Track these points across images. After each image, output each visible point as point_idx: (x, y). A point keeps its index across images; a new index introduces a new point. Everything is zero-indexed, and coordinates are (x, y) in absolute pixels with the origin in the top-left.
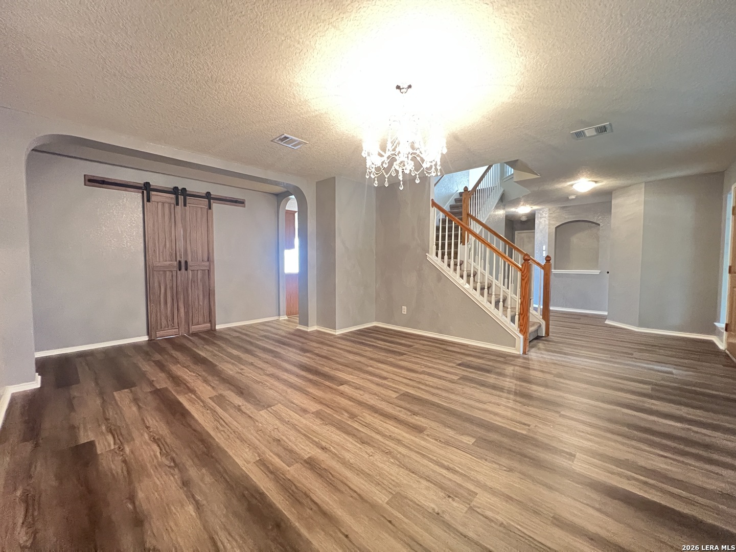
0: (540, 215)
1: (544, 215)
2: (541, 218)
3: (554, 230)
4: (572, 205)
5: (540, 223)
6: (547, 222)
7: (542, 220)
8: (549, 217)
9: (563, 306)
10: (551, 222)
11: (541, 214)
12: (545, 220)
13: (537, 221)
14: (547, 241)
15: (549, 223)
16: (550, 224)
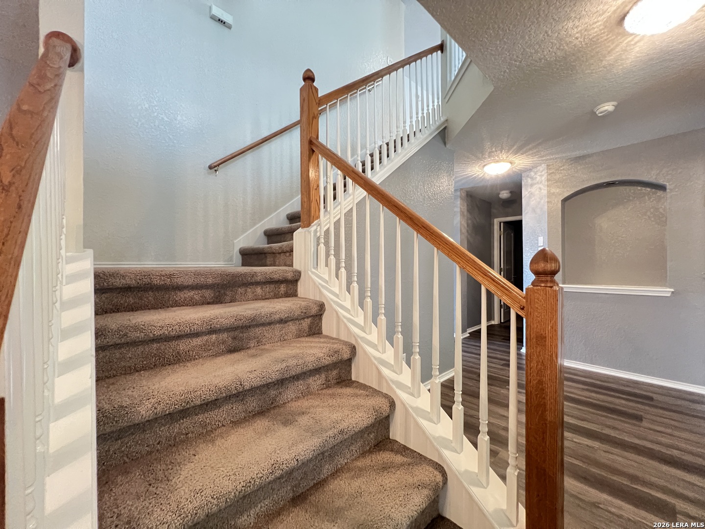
0: (529, 181)
1: (538, 178)
2: (532, 185)
3: (560, 205)
4: (594, 150)
5: (531, 194)
6: (545, 192)
7: (534, 189)
8: (548, 180)
9: (585, 361)
10: (553, 190)
11: (532, 178)
12: (540, 188)
13: (524, 193)
14: (545, 226)
15: (549, 192)
16: (550, 195)
